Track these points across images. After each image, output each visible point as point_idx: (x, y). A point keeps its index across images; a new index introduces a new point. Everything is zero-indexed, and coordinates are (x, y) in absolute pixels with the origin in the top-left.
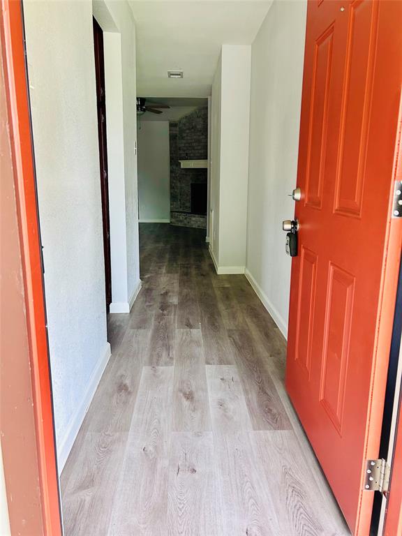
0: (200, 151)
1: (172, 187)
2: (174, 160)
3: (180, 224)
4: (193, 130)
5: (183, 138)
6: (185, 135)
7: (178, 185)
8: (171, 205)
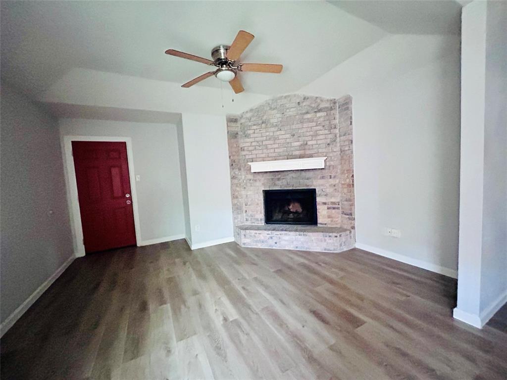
0: (277, 150)
6: (250, 132)
7: (243, 192)
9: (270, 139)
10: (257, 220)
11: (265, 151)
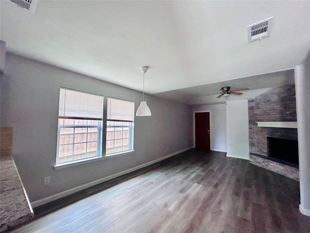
0: (275, 116)
1: (250, 138)
2: (252, 121)
3: (257, 165)
4: (268, 103)
5: (259, 108)
6: (260, 106)
7: (256, 136)
8: (250, 148)
9: (271, 110)
10: (263, 152)
11: (269, 116)
